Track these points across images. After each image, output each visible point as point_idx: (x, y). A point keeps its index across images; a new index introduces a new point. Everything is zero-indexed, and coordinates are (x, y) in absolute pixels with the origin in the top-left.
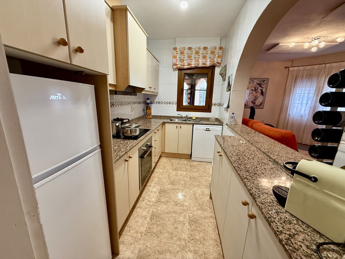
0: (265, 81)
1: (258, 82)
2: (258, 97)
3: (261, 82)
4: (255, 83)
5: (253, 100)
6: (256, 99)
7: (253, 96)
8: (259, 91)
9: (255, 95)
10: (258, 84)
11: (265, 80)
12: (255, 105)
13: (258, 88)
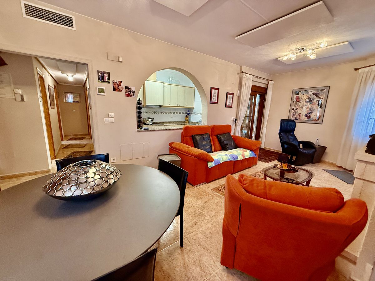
0: (324, 90)
1: (314, 92)
2: (315, 109)
3: (318, 91)
4: (310, 94)
5: (307, 113)
6: (312, 112)
7: (307, 108)
8: (316, 102)
9: (310, 107)
10: (313, 94)
11: (323, 88)
12: (309, 119)
13: (313, 99)
